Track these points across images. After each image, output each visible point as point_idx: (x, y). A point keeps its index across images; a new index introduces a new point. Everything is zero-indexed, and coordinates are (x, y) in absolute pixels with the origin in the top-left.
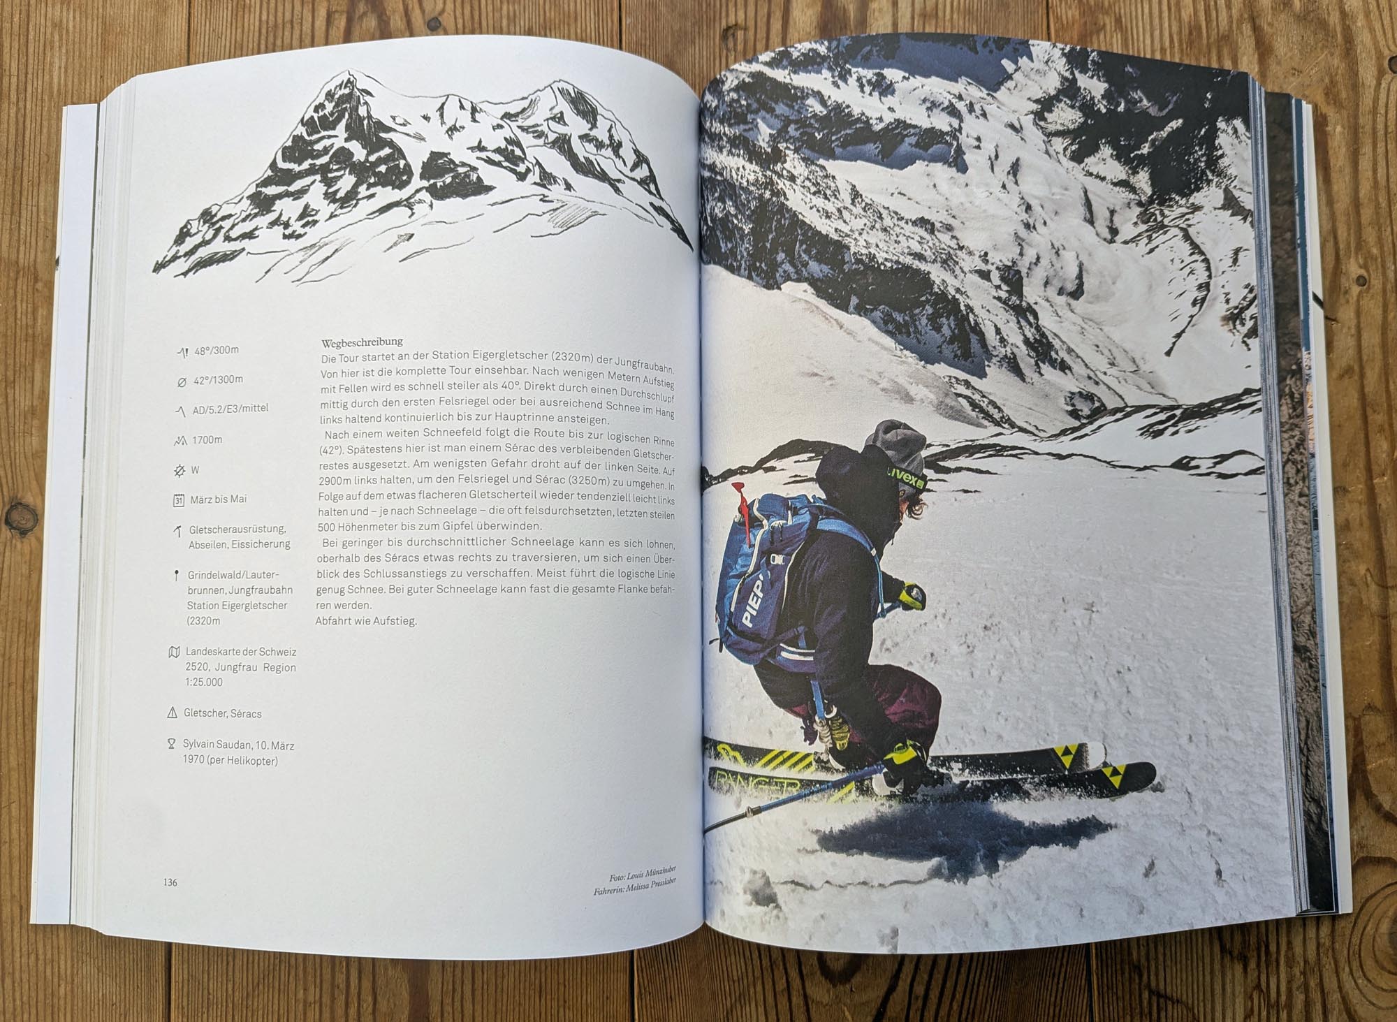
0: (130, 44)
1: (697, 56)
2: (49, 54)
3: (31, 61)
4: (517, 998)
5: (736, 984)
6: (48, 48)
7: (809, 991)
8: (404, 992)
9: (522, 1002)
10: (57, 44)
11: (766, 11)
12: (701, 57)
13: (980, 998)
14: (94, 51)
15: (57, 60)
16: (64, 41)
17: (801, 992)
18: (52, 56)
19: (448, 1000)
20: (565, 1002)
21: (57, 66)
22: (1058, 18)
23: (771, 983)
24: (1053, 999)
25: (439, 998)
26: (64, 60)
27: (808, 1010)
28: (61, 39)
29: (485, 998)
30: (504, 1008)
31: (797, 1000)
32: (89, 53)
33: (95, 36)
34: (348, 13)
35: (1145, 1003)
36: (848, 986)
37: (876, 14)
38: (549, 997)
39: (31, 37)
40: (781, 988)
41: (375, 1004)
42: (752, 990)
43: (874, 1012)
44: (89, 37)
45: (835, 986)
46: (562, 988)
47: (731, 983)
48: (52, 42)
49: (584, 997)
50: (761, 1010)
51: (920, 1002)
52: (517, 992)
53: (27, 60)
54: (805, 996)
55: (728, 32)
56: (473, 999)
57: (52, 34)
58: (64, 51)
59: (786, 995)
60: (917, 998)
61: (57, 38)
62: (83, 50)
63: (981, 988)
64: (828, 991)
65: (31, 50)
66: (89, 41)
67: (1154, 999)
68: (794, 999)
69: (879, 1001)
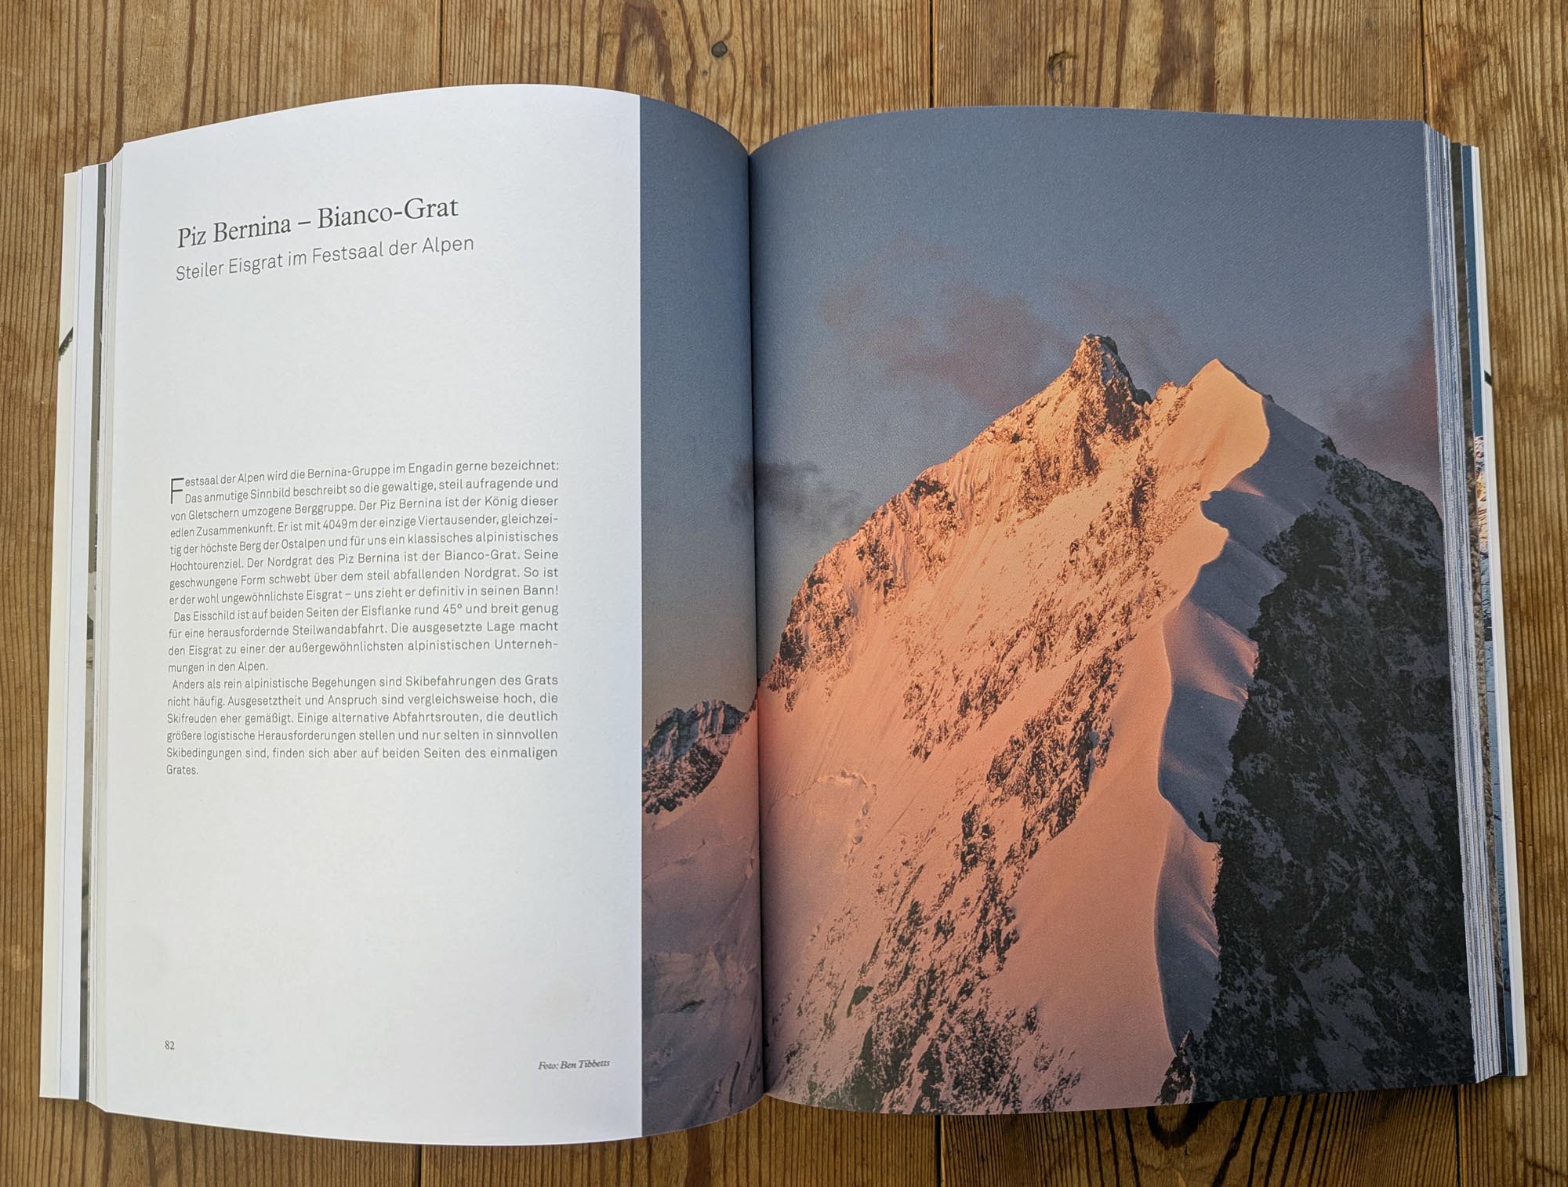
0: (374, 67)
1: (1019, 88)
2: (282, 78)
3: (262, 86)
4: (809, 1153)
5: (1056, 1144)
6: (282, 70)
7: (1137, 1154)
8: (682, 1144)
9: (815, 1158)
10: (291, 67)
11: (1098, 35)
12: (1024, 90)
13: (1332, 1165)
14: (334, 75)
15: (291, 85)
16: (299, 64)
17: (1129, 1154)
18: (286, 81)
19: (731, 1155)
20: (863, 1159)
21: (291, 92)
22: (1435, 48)
23: (1095, 1145)
24: (1415, 1169)
25: (722, 1152)
26: (299, 85)
27: (1137, 1175)
28: (295, 61)
29: (773, 1152)
30: (794, 1165)
31: (1125, 1163)
32: (327, 78)
33: (334, 57)
34: (621, 35)
35: (1520, 1175)
36: (1182, 1149)
37: (1226, 40)
38: (845, 1154)
39: (262, 58)
40: (1107, 1149)
41: (649, 1157)
42: (1073, 1151)
43: (1212, 1179)
44: (328, 59)
45: (1167, 1148)
46: (859, 1143)
47: (1050, 1142)
48: (286, 64)
49: (885, 1154)
50: (1084, 1173)
51: (1264, 1170)
52: (809, 1147)
53: (258, 85)
54: (1134, 1160)
55: (1053, 62)
56: (760, 1153)
57: (286, 56)
58: (299, 75)
59: (1112, 1157)
60: (1261, 1163)
61: (291, 59)
62: (321, 74)
63: (1334, 1155)
64: (1160, 1154)
65: (262, 73)
66: (327, 63)
67: (1530, 1170)
68: (1121, 1162)
69: (1218, 1167)
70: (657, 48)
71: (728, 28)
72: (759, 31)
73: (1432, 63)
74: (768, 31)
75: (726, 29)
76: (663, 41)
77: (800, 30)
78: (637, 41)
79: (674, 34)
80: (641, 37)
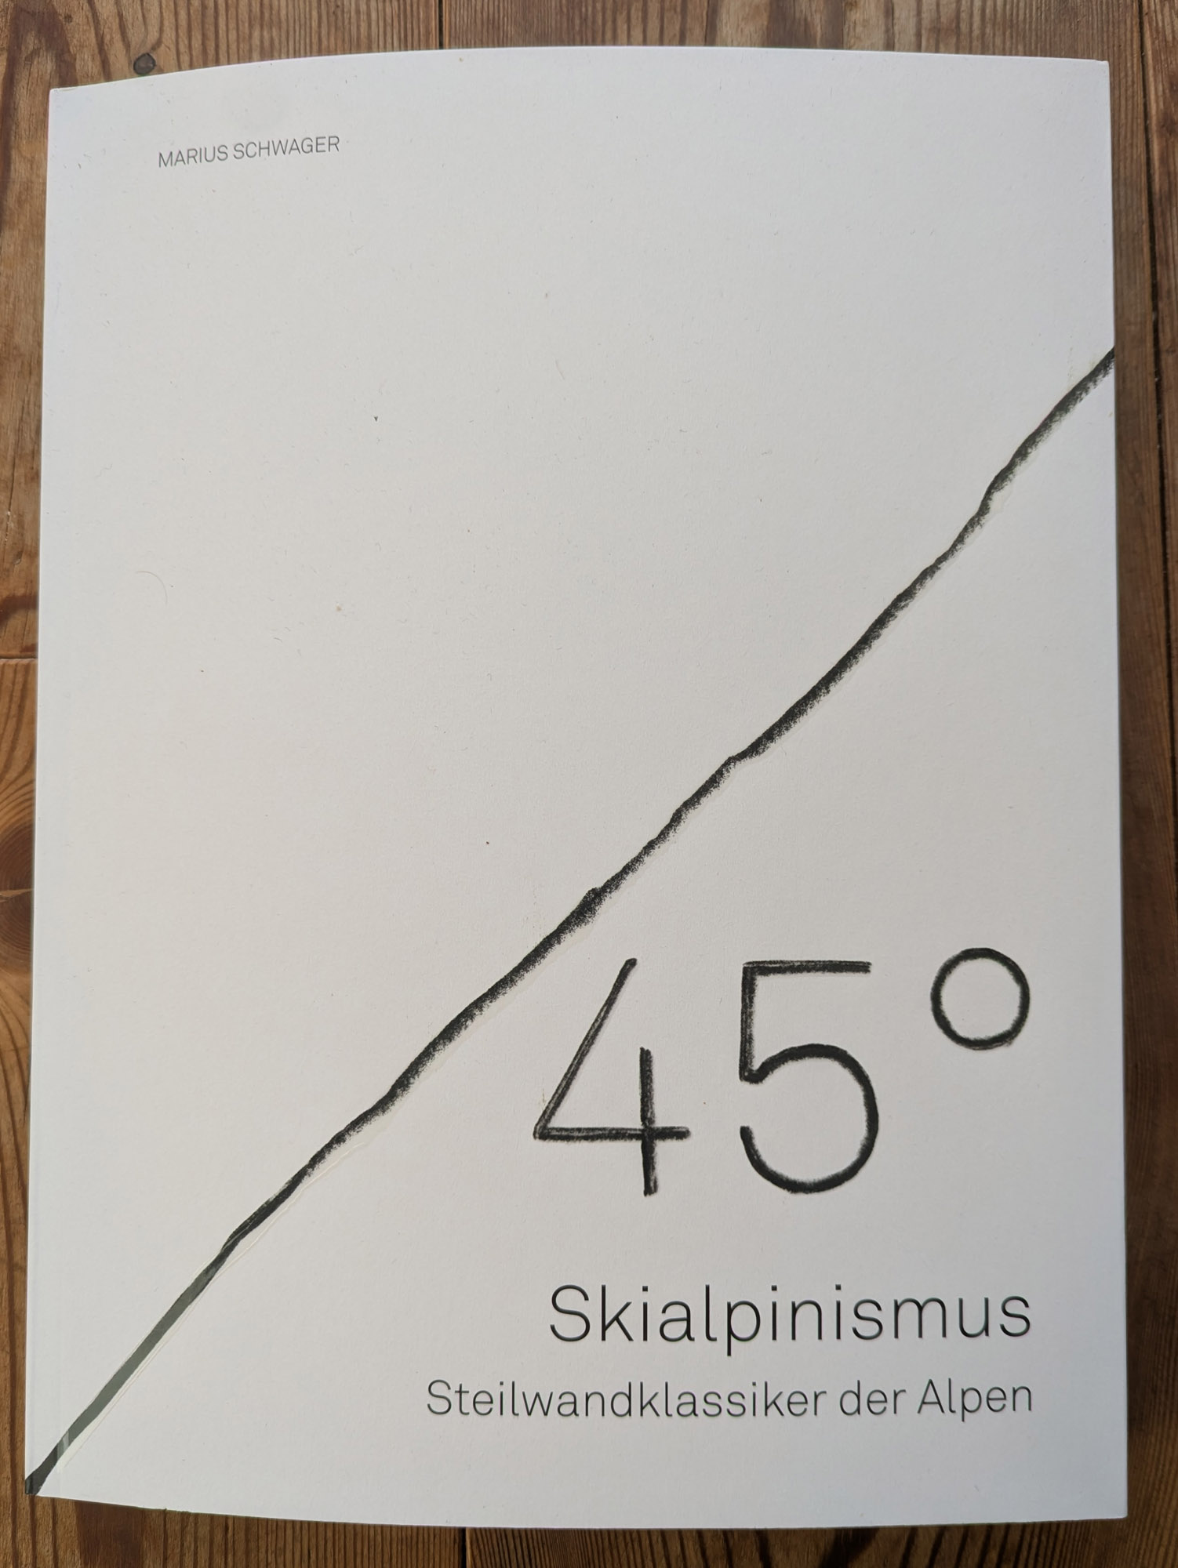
70: (59, 66)
71: (156, 35)
72: (199, 37)
73: (1155, 53)
74: (211, 34)
75: (154, 35)
76: (66, 57)
77: (256, 34)
78: (30, 58)
79: (82, 46)
80: (36, 52)
